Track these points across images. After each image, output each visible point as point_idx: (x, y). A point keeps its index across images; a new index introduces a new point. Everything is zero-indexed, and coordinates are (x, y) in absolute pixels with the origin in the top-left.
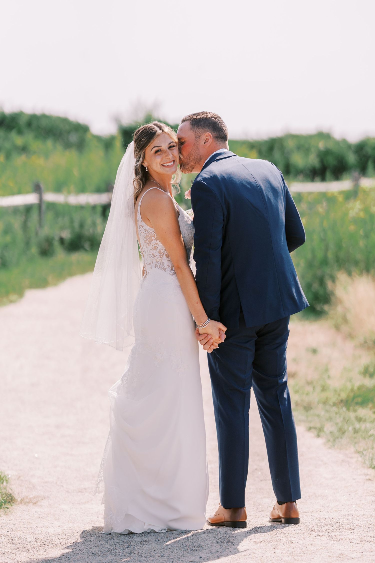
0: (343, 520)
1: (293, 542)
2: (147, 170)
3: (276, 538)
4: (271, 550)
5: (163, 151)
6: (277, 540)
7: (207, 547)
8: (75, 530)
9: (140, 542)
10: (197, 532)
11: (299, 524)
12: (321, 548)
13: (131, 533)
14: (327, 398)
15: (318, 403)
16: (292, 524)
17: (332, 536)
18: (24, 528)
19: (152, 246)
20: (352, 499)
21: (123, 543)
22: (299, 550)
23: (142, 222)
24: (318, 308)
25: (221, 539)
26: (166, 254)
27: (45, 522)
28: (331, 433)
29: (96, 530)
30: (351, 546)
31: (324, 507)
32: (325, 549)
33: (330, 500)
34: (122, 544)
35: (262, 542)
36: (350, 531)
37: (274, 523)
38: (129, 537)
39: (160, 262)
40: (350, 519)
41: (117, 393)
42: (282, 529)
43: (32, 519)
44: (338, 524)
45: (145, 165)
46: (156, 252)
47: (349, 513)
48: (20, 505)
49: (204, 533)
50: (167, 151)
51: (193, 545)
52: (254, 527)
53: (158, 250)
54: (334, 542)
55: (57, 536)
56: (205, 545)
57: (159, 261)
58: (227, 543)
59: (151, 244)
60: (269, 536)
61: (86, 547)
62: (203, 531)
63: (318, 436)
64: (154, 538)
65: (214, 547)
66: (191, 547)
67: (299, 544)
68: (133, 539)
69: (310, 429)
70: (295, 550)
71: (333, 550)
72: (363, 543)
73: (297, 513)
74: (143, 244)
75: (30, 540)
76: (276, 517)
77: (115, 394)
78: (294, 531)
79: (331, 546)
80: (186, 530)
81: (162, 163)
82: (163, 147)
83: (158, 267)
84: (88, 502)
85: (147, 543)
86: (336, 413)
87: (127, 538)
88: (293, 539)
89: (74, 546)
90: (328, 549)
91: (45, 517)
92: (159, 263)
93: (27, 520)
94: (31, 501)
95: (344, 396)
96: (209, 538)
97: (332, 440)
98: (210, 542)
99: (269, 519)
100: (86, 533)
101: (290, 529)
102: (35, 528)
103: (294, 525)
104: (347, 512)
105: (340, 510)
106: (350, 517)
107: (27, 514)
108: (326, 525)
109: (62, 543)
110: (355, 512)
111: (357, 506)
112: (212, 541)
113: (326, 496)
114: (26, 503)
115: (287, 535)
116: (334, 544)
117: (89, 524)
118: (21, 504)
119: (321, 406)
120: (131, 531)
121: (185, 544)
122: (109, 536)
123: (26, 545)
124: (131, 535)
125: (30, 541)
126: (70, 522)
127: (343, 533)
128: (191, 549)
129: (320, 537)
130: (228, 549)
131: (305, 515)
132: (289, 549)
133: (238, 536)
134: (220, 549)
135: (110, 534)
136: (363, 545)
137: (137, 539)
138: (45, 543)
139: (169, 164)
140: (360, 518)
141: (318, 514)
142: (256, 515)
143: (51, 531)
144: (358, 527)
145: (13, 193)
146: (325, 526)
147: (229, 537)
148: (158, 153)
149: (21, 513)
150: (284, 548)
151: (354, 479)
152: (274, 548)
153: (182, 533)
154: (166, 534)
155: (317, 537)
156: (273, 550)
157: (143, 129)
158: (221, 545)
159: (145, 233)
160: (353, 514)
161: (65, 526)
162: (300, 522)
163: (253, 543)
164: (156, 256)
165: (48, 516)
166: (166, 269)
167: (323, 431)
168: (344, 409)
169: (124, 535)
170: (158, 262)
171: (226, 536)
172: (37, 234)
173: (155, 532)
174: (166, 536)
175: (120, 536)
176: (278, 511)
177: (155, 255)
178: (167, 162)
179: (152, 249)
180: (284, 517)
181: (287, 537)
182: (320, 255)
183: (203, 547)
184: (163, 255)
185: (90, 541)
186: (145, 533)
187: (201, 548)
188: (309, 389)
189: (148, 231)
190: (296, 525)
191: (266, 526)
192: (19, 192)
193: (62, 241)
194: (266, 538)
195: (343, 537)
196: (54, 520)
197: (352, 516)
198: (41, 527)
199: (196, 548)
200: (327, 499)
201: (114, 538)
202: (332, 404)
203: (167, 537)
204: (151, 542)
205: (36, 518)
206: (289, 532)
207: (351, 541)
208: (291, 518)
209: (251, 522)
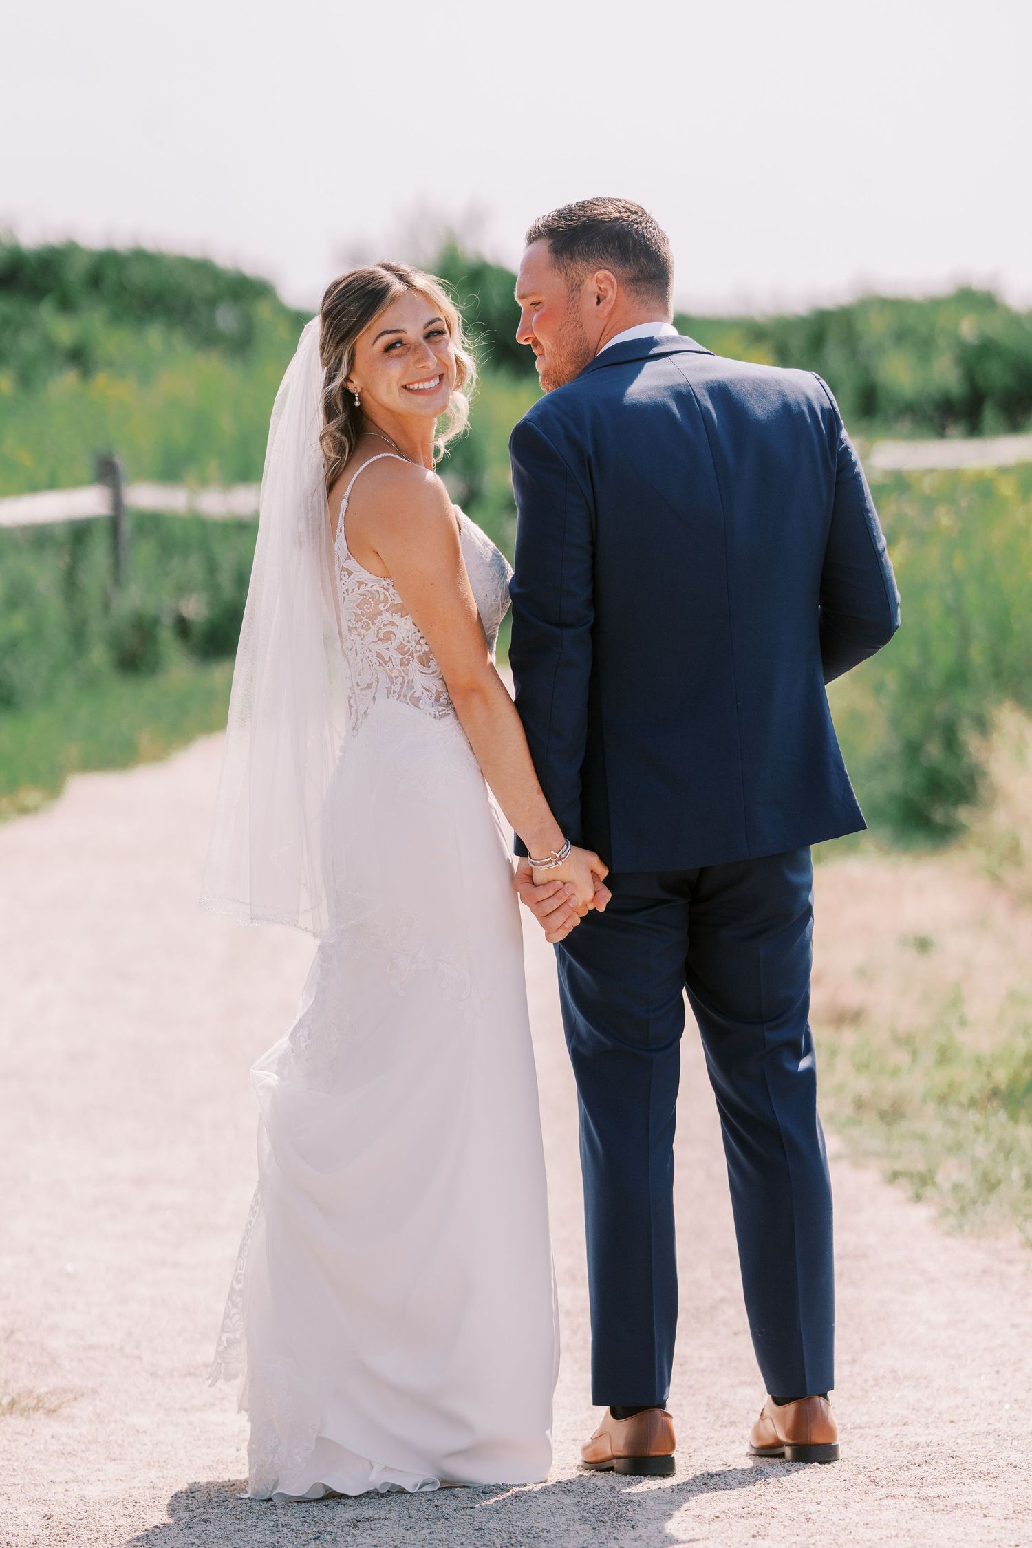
0: (969, 1448)
1: (812, 1516)
2: (357, 404)
3: (763, 1505)
4: (744, 1541)
5: (409, 346)
6: (764, 1512)
7: (553, 1536)
8: (166, 1489)
9: (355, 1522)
10: (526, 1489)
11: (836, 1464)
12: (894, 1533)
13: (332, 1497)
14: (951, 1085)
15: (924, 1100)
16: (816, 1464)
17: (930, 1499)
18: (15, 1484)
19: (378, 631)
20: (1005, 1385)
21: (303, 1525)
22: (829, 1541)
23: (350, 559)
24: (938, 816)
25: (595, 1511)
26: (418, 654)
27: (79, 1466)
28: (956, 1188)
29: (227, 1489)
30: (984, 1526)
31: (918, 1411)
32: (904, 1536)
33: (938, 1390)
34: (299, 1528)
35: (717, 1517)
36: (987, 1483)
37: (762, 1459)
38: (324, 1508)
39: (400, 679)
40: (992, 1447)
41: (277, 1073)
42: (783, 1478)
43: (40, 1460)
44: (954, 1461)
45: (355, 387)
46: (389, 650)
47: (990, 1426)
48: (8, 1416)
49: (547, 1491)
50: (420, 345)
51: (512, 1529)
52: (698, 1474)
53: (396, 643)
54: (936, 1516)
55: (109, 1507)
56: (548, 1528)
57: (396, 677)
58: (612, 1521)
59: (374, 624)
60: (741, 1500)
61: (191, 1539)
62: (546, 1488)
63: (918, 1198)
64: (398, 1509)
65: (572, 1534)
66: (504, 1535)
67: (830, 1522)
68: (333, 1512)
69: (894, 1176)
70: (816, 1541)
71: (929, 1539)
72: (1021, 1516)
73: (830, 1431)
74: (351, 626)
75: (28, 1520)
76: (770, 1441)
77: (273, 1079)
78: (819, 1483)
79: (924, 1528)
80: (494, 1486)
81: (404, 382)
82: (409, 333)
83: (396, 695)
84: (213, 1405)
85: (373, 1526)
86: (977, 1130)
87: (316, 1511)
88: (812, 1508)
89: (156, 1537)
90: (916, 1537)
91: (80, 1451)
92: (399, 683)
93: (26, 1461)
94: (40, 1405)
95: (1001, 1076)
96: (561, 1506)
97: (955, 1207)
98: (564, 1518)
99: (746, 1449)
100: (196, 1497)
101: (807, 1478)
102: (47, 1486)
103: (819, 1466)
104: (986, 1424)
105: (965, 1418)
106: (993, 1440)
107: (26, 1444)
108: (915, 1464)
109: (122, 1530)
110: (1009, 1424)
111: (1016, 1407)
112: (568, 1517)
113: (926, 1378)
114: (25, 1410)
115: (794, 1495)
116: (936, 1521)
117: (211, 1471)
118: (11, 1413)
119: (931, 1107)
120: (331, 1488)
121: (488, 1526)
122: (264, 1504)
123: (14, 1535)
124: (331, 1502)
125: (27, 1525)
126: (154, 1466)
127: (965, 1489)
128: (505, 1542)
129: (894, 1501)
130: (615, 1539)
131: (856, 1434)
132: (799, 1539)
133: (648, 1501)
134: (591, 1541)
135: (270, 1500)
136: (1020, 1523)
137: (345, 1513)
138: (70, 1530)
139: (427, 385)
140: (1020, 1441)
141: (898, 1433)
142: (712, 1438)
143: (93, 1492)
144: (1011, 1469)
145: (34, 487)
146: (912, 1467)
147: (621, 1504)
148: (395, 352)
149: (8, 1441)
150: (783, 1534)
151: (1014, 1326)
152: (754, 1536)
153: (481, 1494)
154: (435, 1497)
155: (885, 1502)
156: (750, 1543)
157: (351, 278)
158: (594, 1529)
159: (358, 592)
160: (1000, 1431)
161: (137, 1476)
162: (841, 1456)
163: (691, 1520)
164: (390, 659)
165: (89, 1450)
166: (419, 699)
167: (934, 1184)
168: (1002, 1116)
169: (309, 1501)
170: (395, 681)
171: (611, 1500)
172: (106, 607)
173: (402, 1491)
174: (433, 1504)
175: (296, 1504)
176: (773, 1423)
177: (387, 659)
178: (419, 378)
179: (377, 639)
180: (790, 1441)
181: (795, 1500)
182: (944, 657)
183: (540, 1536)
184: (410, 657)
185: (206, 1521)
186: (371, 1495)
187: (534, 1538)
188: (900, 1057)
189: (366, 584)
190: (826, 1466)
191: (735, 1469)
192: (52, 484)
193: (183, 627)
194: (732, 1506)
195: (961, 1500)
196: (105, 1460)
197: (996, 1437)
198: (64, 1482)
199: (519, 1538)
200: (927, 1387)
201: (278, 1511)
202: (965, 1100)
203: (436, 1506)
204: (386, 1521)
205: (52, 1456)
206: (801, 1487)
207: (985, 1512)
208: (810, 1445)
209: (693, 1459)
